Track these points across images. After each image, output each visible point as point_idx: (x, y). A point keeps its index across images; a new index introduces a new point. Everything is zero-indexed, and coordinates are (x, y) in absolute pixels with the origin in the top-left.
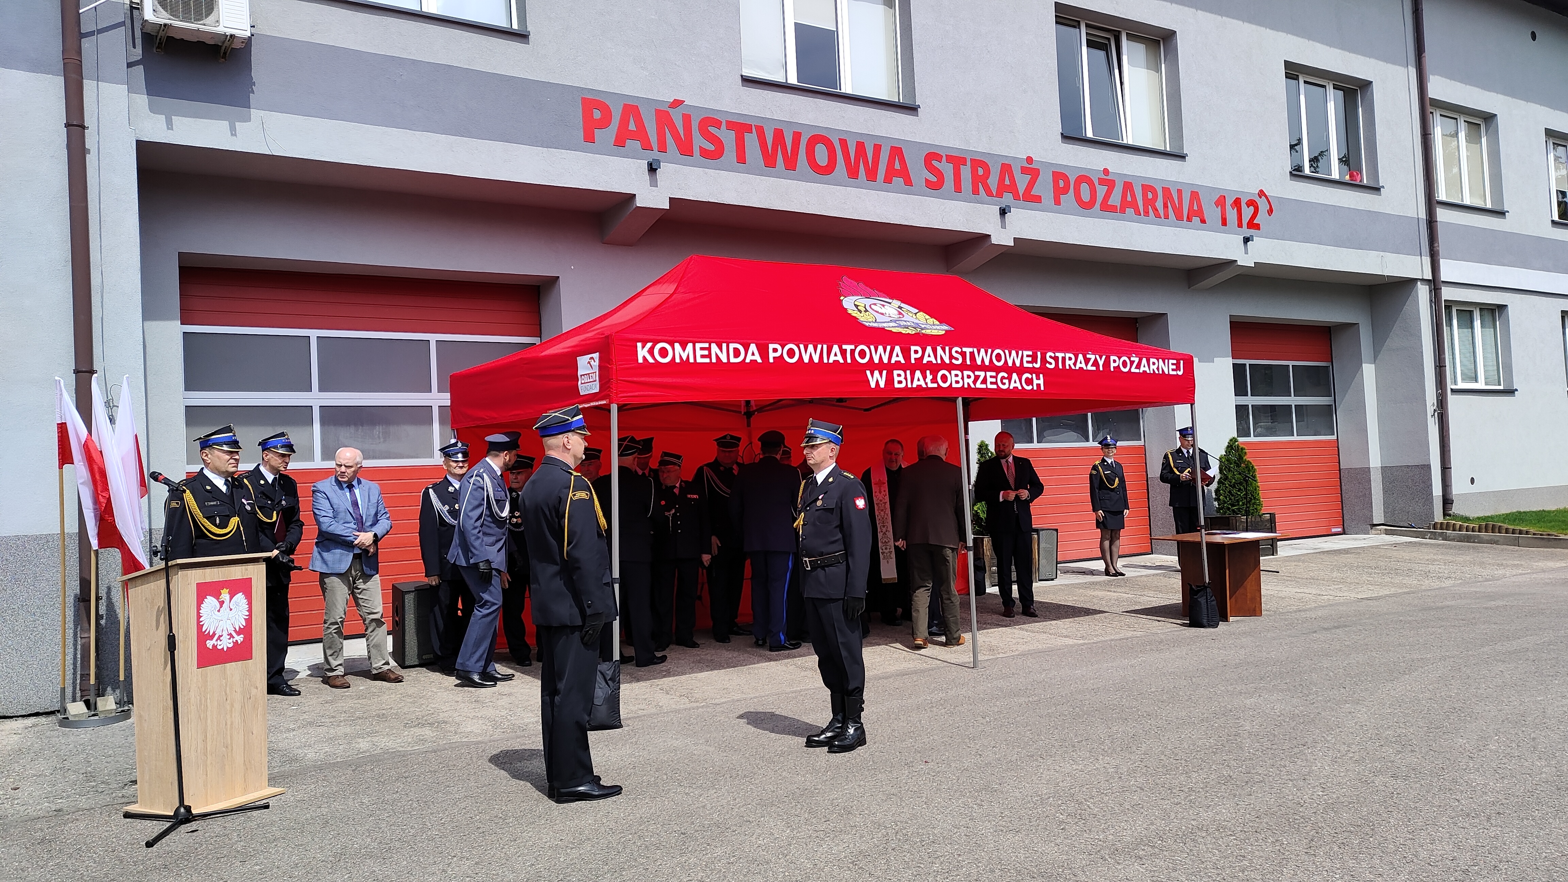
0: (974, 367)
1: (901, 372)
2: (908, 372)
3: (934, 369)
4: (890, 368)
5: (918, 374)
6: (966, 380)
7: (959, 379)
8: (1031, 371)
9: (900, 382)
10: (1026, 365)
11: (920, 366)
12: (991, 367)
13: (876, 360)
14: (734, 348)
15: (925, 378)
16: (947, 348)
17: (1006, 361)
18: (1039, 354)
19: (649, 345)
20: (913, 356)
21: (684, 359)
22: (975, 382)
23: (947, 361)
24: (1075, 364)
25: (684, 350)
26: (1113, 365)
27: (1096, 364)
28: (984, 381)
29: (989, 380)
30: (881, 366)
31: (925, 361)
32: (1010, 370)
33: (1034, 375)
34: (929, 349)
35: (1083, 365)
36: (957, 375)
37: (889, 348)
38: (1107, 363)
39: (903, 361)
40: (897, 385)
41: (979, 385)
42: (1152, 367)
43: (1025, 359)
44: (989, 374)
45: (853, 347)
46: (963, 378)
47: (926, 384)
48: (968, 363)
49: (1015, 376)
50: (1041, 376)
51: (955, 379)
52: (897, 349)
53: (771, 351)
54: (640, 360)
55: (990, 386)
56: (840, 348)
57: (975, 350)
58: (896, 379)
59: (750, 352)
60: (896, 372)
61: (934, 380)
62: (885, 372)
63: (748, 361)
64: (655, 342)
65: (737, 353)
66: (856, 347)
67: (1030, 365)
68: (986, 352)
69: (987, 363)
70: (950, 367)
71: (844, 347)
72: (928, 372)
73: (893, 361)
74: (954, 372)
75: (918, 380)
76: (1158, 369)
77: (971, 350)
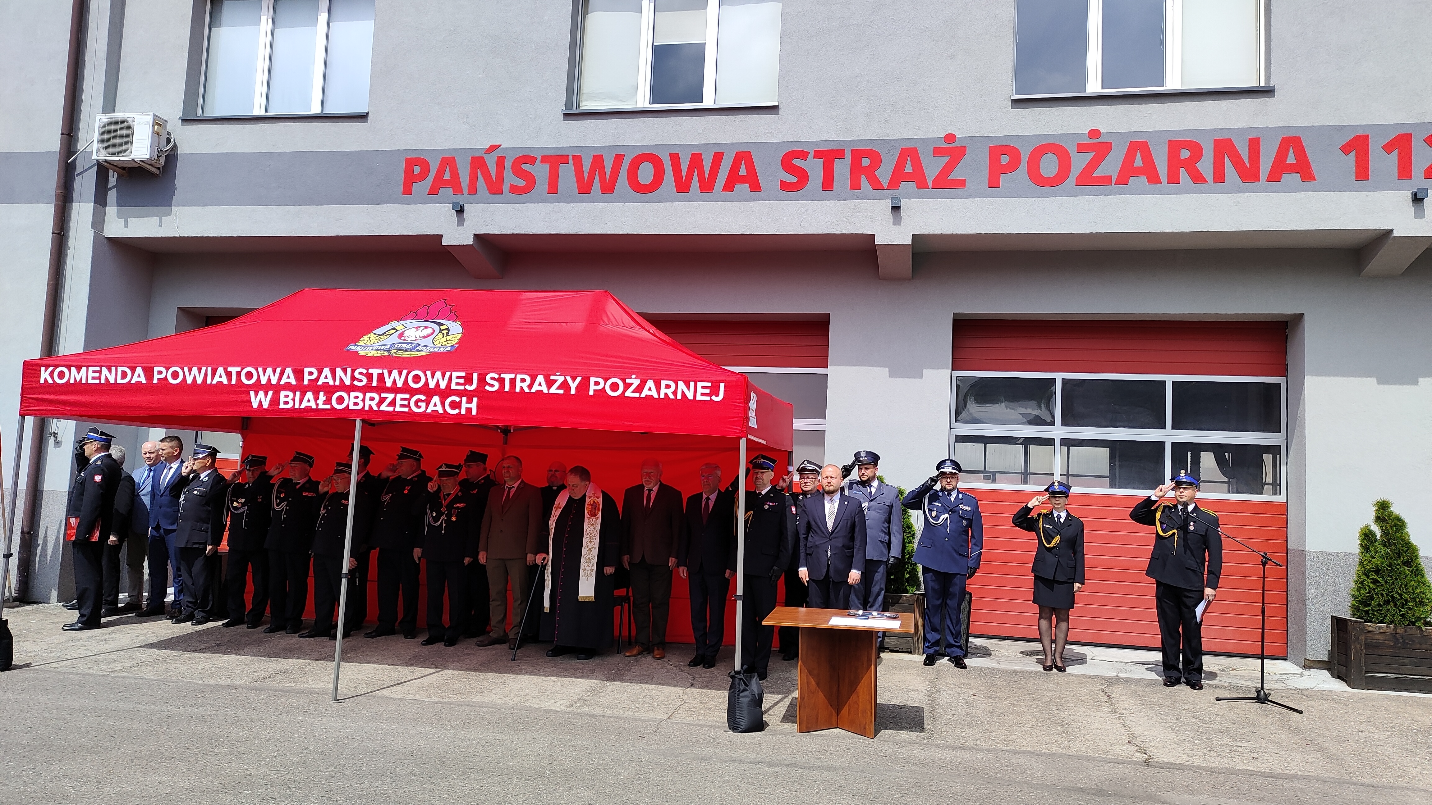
0: (381, 388)
1: (290, 394)
2: (298, 393)
3: (329, 390)
4: (277, 389)
5: (309, 395)
6: (368, 403)
7: (359, 401)
8: (460, 393)
9: (287, 403)
10: (454, 387)
11: (315, 388)
12: (406, 389)
13: (264, 381)
14: (122, 371)
15: (316, 399)
16: (349, 370)
17: (427, 383)
18: (475, 376)
19: (51, 369)
20: (307, 378)
21: (78, 380)
22: (379, 404)
23: (348, 382)
24: (530, 386)
25: (79, 373)
26: (592, 388)
27: (565, 385)
28: (393, 403)
29: (399, 402)
30: (268, 387)
31: (320, 383)
32: (428, 393)
33: (464, 399)
34: (326, 371)
35: (544, 389)
36: (356, 397)
37: (278, 370)
38: (584, 386)
39: (294, 382)
40: (282, 406)
41: (384, 407)
42: (663, 390)
43: (454, 381)
44: (399, 396)
45: (239, 369)
46: (364, 400)
47: (317, 405)
48: (375, 384)
49: (436, 399)
50: (475, 400)
51: (353, 401)
52: (289, 371)
53: (155, 373)
54: (42, 381)
55: (398, 409)
56: (225, 370)
57: (386, 372)
58: (282, 399)
59: (136, 374)
60: (283, 394)
61: (328, 401)
62: (270, 393)
63: (133, 382)
64: (56, 366)
65: (124, 375)
66: (242, 370)
67: (461, 388)
68: (400, 374)
69: (400, 384)
70: (350, 389)
71: (229, 369)
72: (322, 394)
73: (282, 383)
74: (353, 394)
75: (309, 401)
76: (675, 393)
77: (380, 371)
